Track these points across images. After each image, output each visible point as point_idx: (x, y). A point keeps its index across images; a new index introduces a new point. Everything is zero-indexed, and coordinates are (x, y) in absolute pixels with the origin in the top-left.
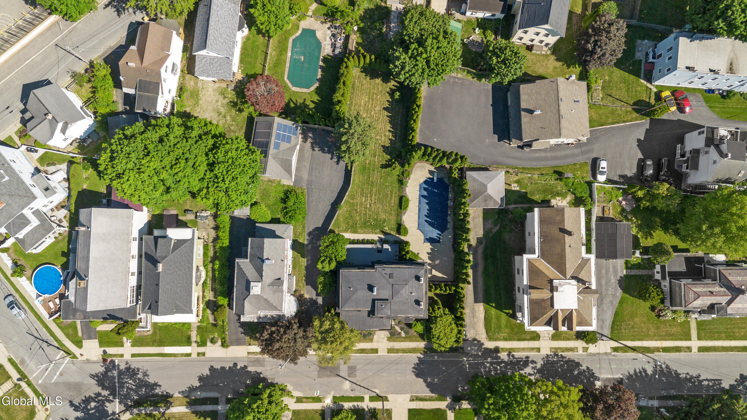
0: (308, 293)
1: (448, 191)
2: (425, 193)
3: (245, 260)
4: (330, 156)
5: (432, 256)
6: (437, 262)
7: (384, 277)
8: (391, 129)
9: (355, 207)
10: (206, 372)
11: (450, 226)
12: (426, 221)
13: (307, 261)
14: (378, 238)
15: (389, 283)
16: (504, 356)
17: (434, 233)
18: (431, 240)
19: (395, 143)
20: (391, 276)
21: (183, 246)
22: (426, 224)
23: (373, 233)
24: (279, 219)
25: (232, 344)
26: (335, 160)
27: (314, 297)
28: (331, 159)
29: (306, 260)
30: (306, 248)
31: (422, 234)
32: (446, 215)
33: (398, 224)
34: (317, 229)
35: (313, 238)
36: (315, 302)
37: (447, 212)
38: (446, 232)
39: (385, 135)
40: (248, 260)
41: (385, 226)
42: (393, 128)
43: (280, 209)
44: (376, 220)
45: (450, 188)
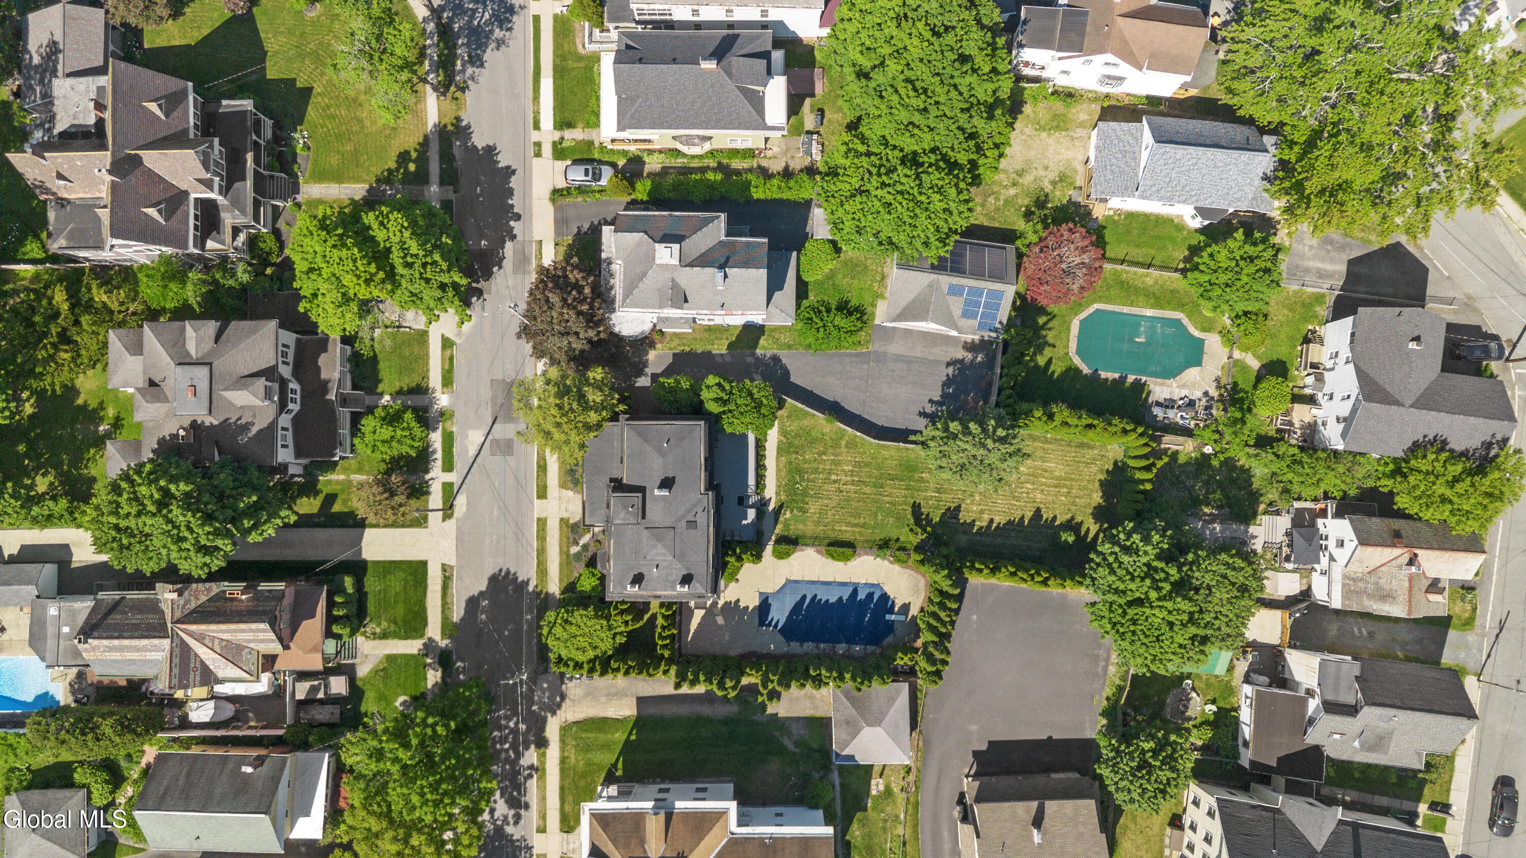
0: (659, 357)
1: (867, 644)
2: (861, 596)
3: (723, 232)
4: (937, 398)
5: (732, 609)
6: (720, 620)
7: (689, 510)
8: (995, 525)
9: (830, 450)
10: (503, 161)
11: (795, 647)
12: (804, 597)
13: (722, 355)
14: (768, 497)
15: (678, 520)
16: (530, 757)
17: (779, 614)
18: (764, 606)
19: (965, 532)
20: (692, 524)
21: (751, 109)
22: (799, 597)
23: (778, 486)
24: (807, 298)
25: (557, 210)
26: (929, 409)
27: (649, 371)
28: (931, 401)
29: (724, 352)
30: (748, 352)
31: (777, 588)
32: (817, 639)
33: (797, 539)
34: (786, 373)
35: (767, 365)
36: (640, 373)
37: (824, 642)
38: (782, 638)
39: (982, 512)
40: (723, 238)
41: (792, 512)
42: (998, 527)
43: (826, 298)
44: (805, 493)
45: (873, 648)
